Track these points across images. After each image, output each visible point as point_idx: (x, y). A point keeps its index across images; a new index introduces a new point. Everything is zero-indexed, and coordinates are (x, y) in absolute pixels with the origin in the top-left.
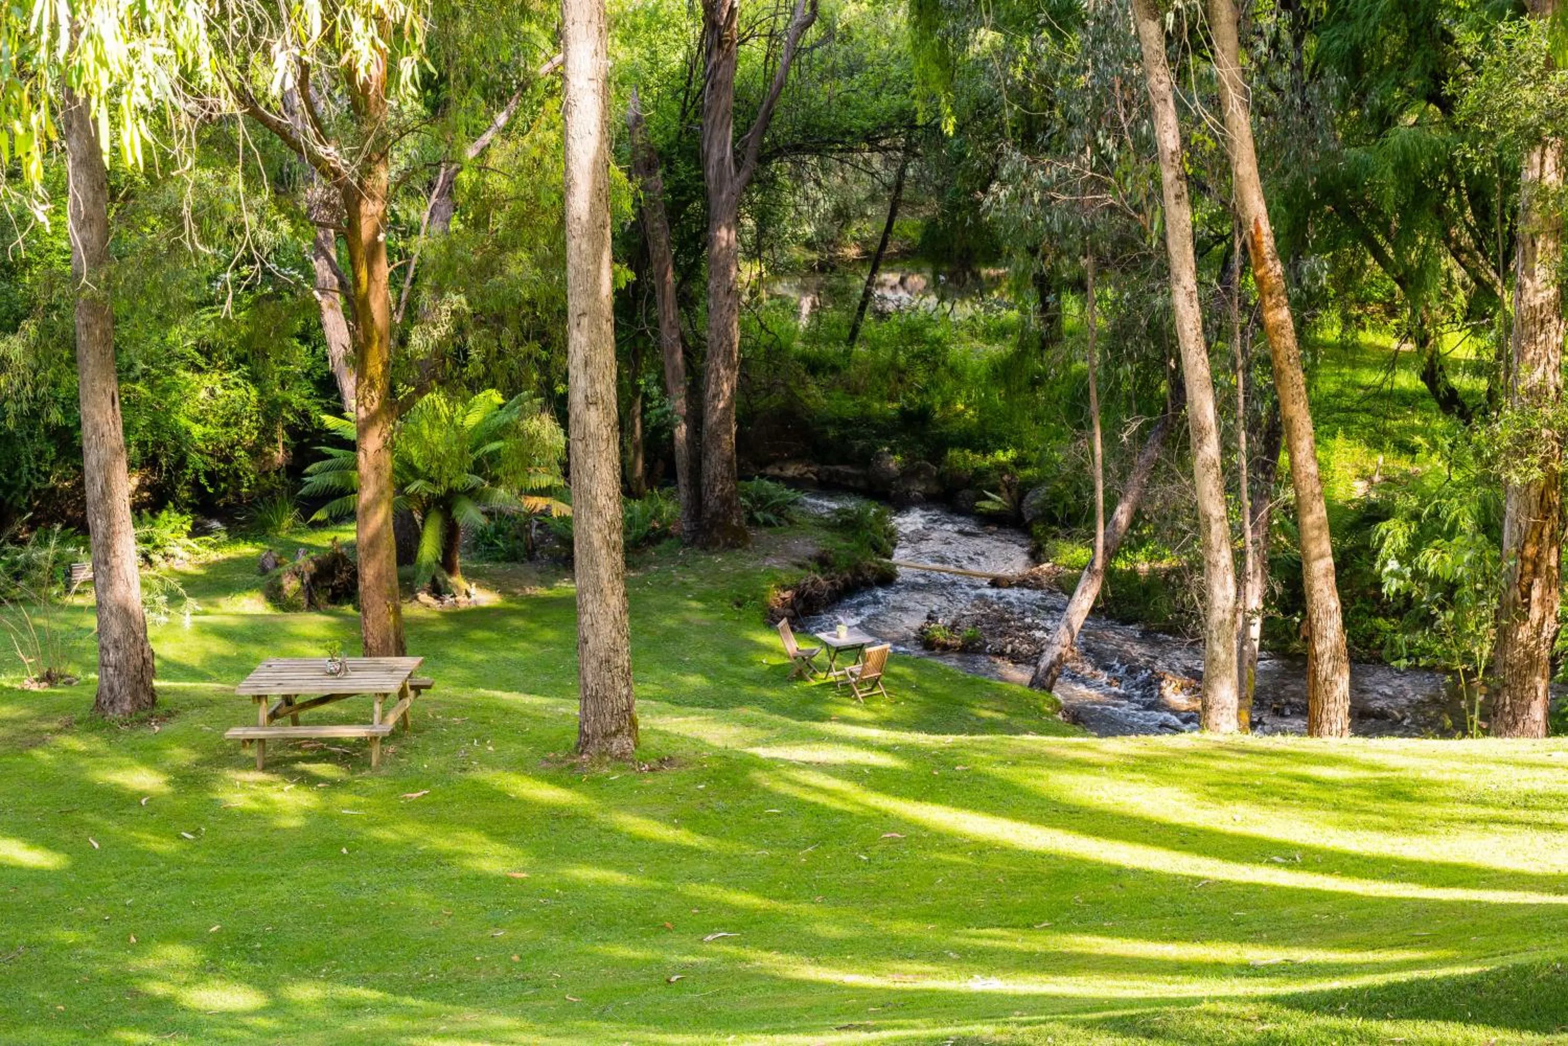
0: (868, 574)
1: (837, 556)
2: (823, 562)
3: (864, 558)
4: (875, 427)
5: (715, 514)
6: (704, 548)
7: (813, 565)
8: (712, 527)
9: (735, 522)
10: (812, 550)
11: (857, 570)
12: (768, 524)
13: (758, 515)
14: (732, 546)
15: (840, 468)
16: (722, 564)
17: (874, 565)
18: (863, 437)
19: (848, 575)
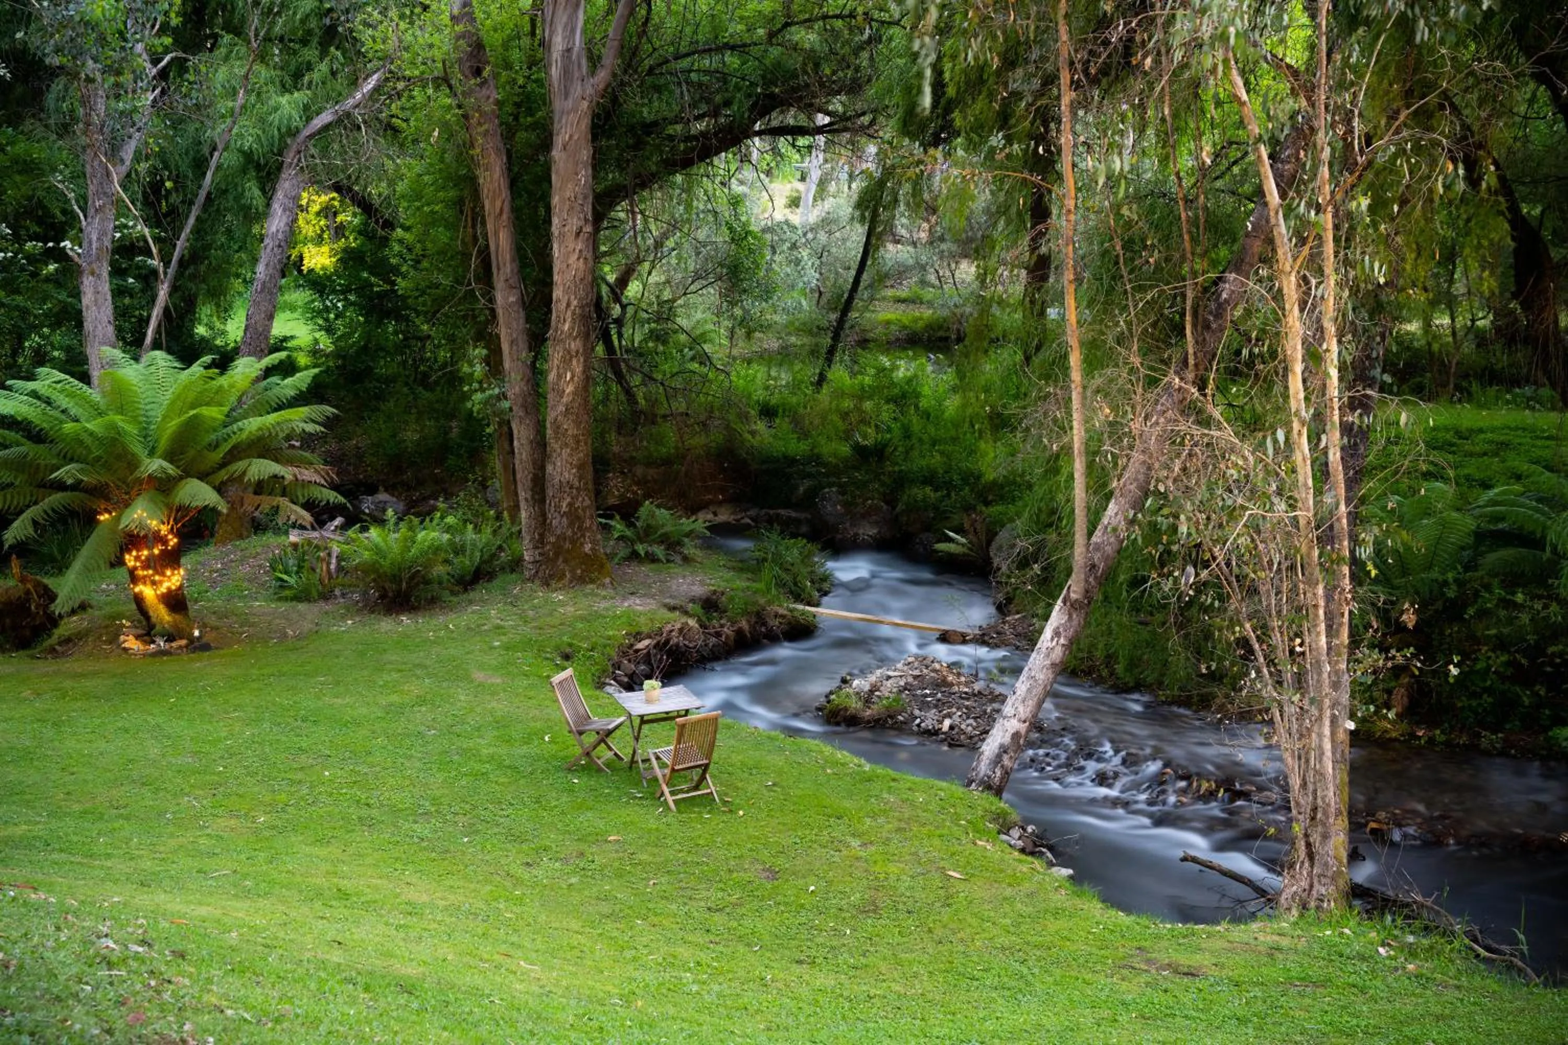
0: (774, 623)
1: (731, 599)
2: (710, 605)
3: (770, 603)
4: (825, 465)
5: (562, 538)
6: (546, 584)
7: (697, 609)
8: (557, 555)
9: (587, 548)
10: (699, 590)
11: (759, 617)
12: (652, 559)
13: (641, 548)
14: (582, 580)
15: (782, 512)
16: (562, 604)
17: (781, 611)
18: (809, 476)
19: (744, 624)
